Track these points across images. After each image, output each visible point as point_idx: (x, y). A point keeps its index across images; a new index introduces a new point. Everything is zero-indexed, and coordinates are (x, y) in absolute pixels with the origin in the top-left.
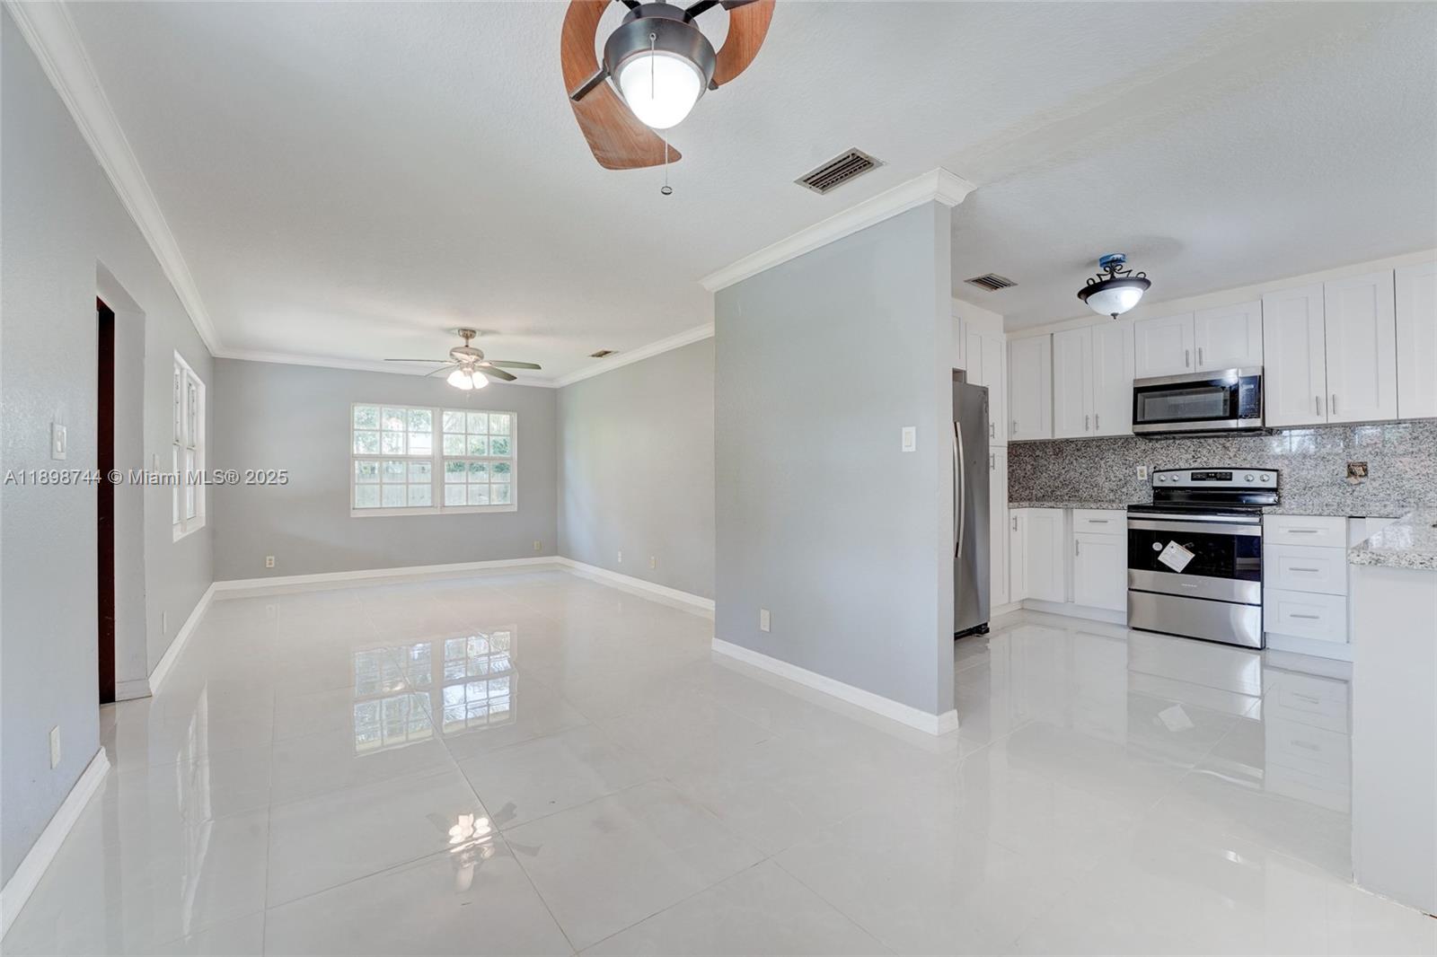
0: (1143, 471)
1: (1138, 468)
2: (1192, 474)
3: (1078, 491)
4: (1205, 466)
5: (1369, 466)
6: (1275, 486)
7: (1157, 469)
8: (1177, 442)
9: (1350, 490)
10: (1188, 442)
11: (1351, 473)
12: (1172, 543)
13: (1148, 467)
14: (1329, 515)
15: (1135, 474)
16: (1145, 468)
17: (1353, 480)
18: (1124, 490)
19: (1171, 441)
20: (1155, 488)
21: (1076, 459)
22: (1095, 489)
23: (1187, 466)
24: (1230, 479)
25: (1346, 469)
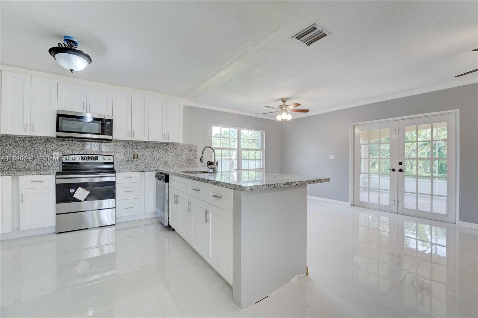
0: (56, 155)
1: (54, 153)
2: (81, 156)
3: (15, 165)
4: (86, 154)
5: (138, 155)
6: (113, 162)
7: (64, 154)
8: (74, 142)
9: (133, 163)
10: (79, 143)
11: (134, 157)
12: (80, 188)
13: (59, 153)
14: (136, 172)
15: (52, 156)
16: (57, 153)
17: (135, 160)
18: (46, 164)
19: (71, 142)
20: (63, 163)
21: (14, 147)
22: (27, 164)
23: (78, 153)
24: (97, 159)
25: (132, 156)
